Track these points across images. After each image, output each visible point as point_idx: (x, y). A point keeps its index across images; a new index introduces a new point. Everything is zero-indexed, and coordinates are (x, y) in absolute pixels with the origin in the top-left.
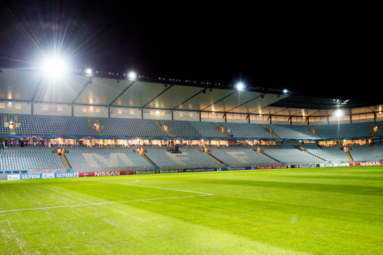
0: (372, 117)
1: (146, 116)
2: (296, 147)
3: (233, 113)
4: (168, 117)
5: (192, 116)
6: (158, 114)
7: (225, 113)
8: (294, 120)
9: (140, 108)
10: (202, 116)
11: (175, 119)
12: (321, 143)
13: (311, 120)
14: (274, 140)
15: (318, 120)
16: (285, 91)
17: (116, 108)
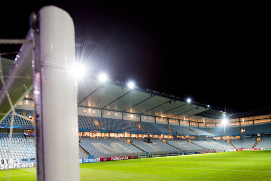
0: (238, 124)
1: (125, 118)
2: (205, 140)
3: (172, 119)
4: (138, 119)
5: (150, 120)
6: (132, 117)
7: (168, 119)
8: (200, 125)
9: (121, 112)
10: (156, 120)
11: (142, 121)
12: (214, 138)
13: (208, 125)
14: (194, 136)
15: (211, 125)
16: (208, 106)
17: (107, 111)
